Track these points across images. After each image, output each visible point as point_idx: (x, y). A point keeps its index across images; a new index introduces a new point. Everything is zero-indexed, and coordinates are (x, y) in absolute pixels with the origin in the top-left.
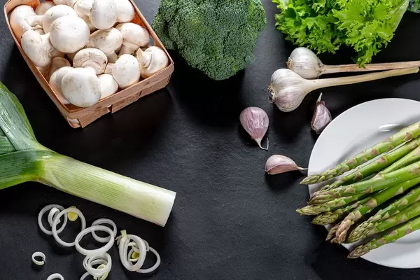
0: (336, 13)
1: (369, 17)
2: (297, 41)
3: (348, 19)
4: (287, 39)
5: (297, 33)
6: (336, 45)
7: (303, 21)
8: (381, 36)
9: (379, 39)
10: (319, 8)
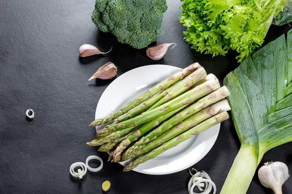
0: (223, 27)
1: (246, 29)
2: (199, 48)
3: (231, 31)
4: (192, 48)
5: (198, 42)
6: (225, 50)
7: (201, 34)
8: (255, 42)
9: (254, 44)
10: (211, 24)
